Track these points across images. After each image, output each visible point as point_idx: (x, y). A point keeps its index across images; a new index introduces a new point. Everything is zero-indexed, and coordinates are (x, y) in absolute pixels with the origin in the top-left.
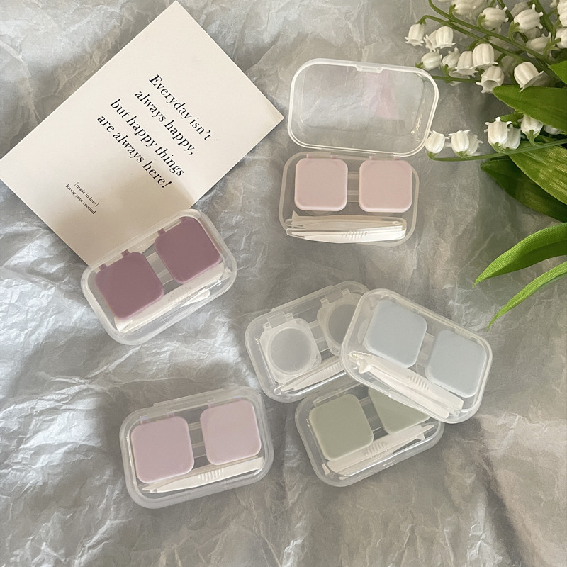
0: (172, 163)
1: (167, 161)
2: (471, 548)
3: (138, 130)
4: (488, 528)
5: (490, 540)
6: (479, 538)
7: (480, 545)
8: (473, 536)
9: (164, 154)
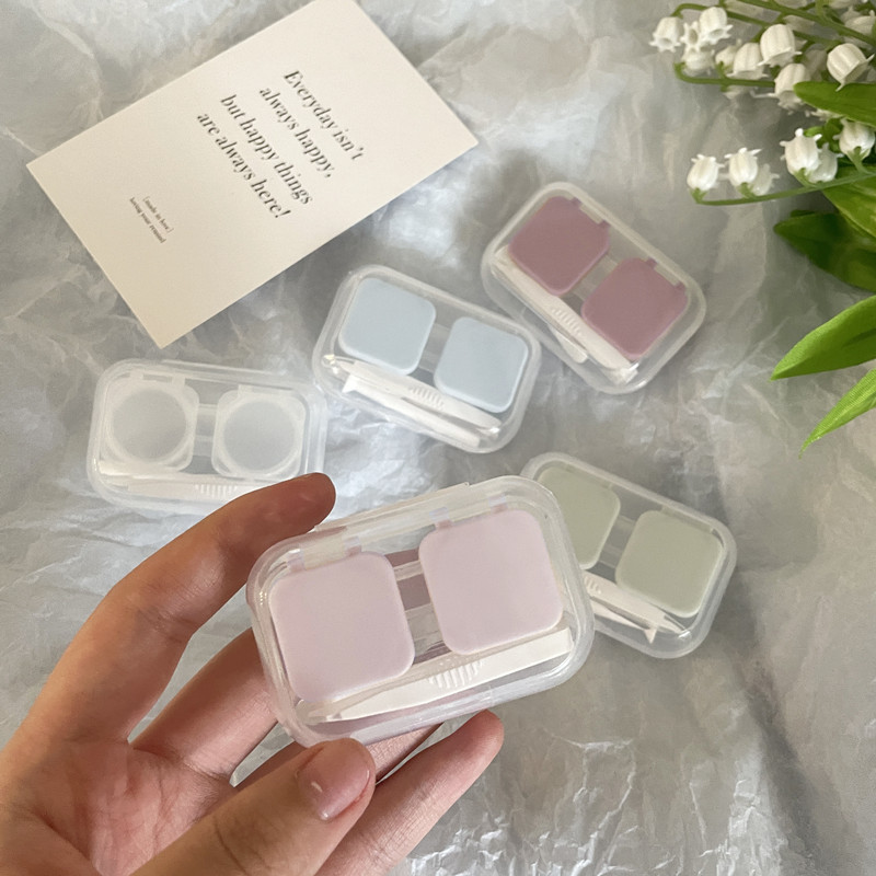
0: (296, 185)
1: (290, 182)
2: (735, 816)
3: (254, 137)
4: (765, 789)
5: (768, 811)
6: (749, 803)
7: (751, 814)
8: (739, 798)
9: (285, 172)
